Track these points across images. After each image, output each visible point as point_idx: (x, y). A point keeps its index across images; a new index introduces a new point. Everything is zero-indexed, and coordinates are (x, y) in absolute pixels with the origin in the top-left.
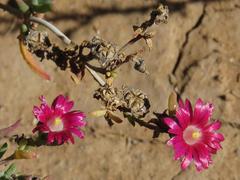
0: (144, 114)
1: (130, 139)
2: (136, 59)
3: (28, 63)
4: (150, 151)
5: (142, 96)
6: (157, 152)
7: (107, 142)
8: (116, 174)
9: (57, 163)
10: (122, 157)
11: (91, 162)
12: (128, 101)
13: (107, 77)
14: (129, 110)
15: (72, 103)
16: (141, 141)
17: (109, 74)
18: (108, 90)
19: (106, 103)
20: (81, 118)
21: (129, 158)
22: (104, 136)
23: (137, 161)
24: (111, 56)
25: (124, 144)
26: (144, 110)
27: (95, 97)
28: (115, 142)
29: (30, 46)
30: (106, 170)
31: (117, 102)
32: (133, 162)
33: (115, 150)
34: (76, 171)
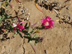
0: (69, 21)
1: (62, 27)
2: (67, 7)
3: (37, 8)
4: (68, 30)
5: (68, 16)
6: (70, 30)
7: (57, 28)
8: (59, 36)
9: (44, 33)
10: (61, 32)
11: (53, 33)
12: (65, 17)
13: (59, 11)
14: (65, 20)
15: (51, 18)
16: (65, 27)
17: (59, 10)
18: (60, 15)
19: (59, 18)
20: (53, 22)
21: (62, 32)
22: (56, 26)
23: (65, 33)
24: (60, 6)
25: (61, 28)
26: (69, 20)
27: (56, 16)
28: (59, 28)
29: (38, 4)
30: (57, 35)
31: (62, 18)
32: (64, 33)
33: (59, 30)
34: (49, 35)
